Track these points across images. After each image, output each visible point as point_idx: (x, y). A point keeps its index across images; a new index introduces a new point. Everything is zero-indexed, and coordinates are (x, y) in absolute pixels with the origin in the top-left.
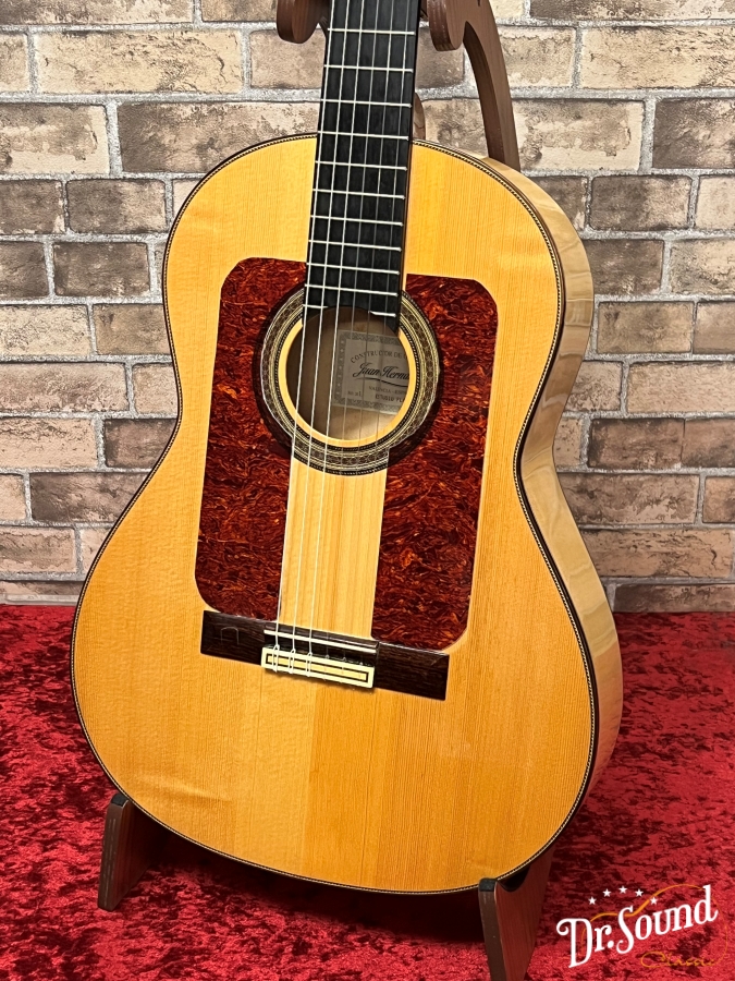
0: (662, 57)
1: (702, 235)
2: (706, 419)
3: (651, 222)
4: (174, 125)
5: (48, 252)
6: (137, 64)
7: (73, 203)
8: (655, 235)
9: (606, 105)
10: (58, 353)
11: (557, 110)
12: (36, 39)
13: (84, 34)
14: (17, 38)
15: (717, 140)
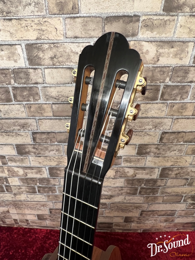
0: (164, 161)
1: (167, 187)
2: (163, 210)
3: (157, 185)
4: (60, 171)
5: (36, 188)
6: (52, 161)
7: (40, 181)
8: (157, 187)
9: (151, 169)
10: (40, 200)
11: (141, 169)
12: (30, 157)
13: (40, 157)
14: (26, 157)
15: (173, 174)
